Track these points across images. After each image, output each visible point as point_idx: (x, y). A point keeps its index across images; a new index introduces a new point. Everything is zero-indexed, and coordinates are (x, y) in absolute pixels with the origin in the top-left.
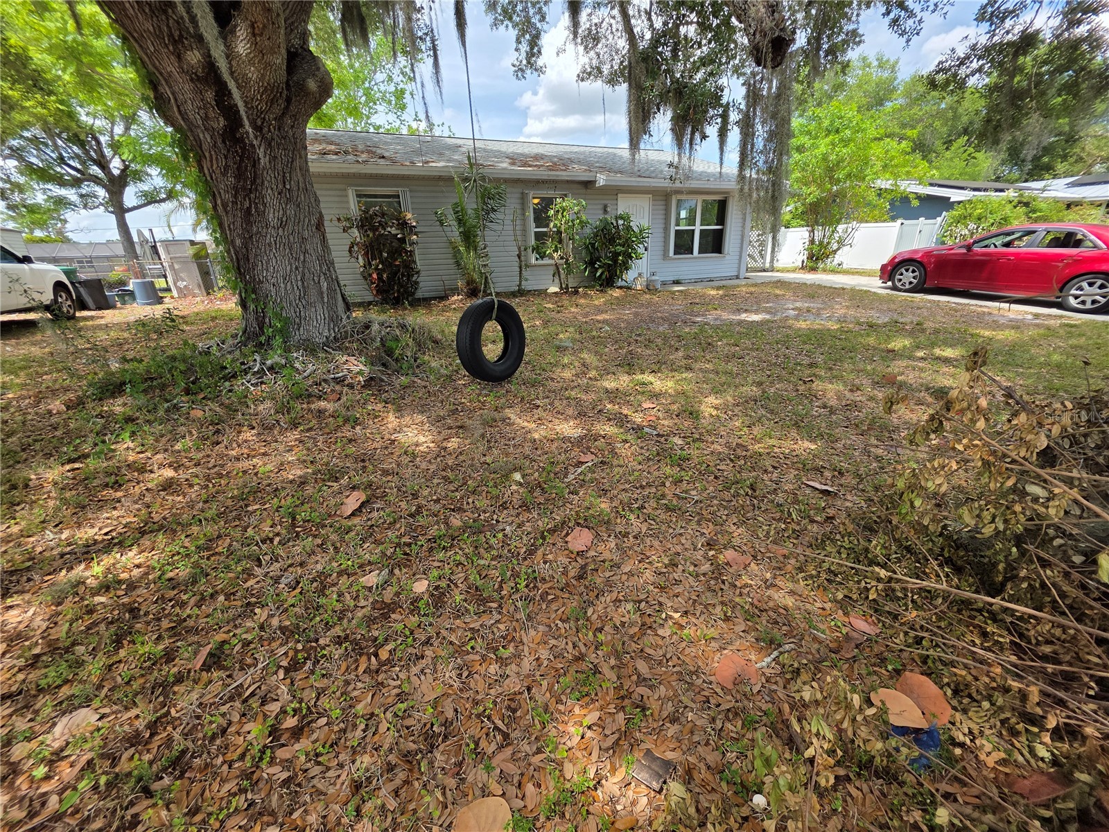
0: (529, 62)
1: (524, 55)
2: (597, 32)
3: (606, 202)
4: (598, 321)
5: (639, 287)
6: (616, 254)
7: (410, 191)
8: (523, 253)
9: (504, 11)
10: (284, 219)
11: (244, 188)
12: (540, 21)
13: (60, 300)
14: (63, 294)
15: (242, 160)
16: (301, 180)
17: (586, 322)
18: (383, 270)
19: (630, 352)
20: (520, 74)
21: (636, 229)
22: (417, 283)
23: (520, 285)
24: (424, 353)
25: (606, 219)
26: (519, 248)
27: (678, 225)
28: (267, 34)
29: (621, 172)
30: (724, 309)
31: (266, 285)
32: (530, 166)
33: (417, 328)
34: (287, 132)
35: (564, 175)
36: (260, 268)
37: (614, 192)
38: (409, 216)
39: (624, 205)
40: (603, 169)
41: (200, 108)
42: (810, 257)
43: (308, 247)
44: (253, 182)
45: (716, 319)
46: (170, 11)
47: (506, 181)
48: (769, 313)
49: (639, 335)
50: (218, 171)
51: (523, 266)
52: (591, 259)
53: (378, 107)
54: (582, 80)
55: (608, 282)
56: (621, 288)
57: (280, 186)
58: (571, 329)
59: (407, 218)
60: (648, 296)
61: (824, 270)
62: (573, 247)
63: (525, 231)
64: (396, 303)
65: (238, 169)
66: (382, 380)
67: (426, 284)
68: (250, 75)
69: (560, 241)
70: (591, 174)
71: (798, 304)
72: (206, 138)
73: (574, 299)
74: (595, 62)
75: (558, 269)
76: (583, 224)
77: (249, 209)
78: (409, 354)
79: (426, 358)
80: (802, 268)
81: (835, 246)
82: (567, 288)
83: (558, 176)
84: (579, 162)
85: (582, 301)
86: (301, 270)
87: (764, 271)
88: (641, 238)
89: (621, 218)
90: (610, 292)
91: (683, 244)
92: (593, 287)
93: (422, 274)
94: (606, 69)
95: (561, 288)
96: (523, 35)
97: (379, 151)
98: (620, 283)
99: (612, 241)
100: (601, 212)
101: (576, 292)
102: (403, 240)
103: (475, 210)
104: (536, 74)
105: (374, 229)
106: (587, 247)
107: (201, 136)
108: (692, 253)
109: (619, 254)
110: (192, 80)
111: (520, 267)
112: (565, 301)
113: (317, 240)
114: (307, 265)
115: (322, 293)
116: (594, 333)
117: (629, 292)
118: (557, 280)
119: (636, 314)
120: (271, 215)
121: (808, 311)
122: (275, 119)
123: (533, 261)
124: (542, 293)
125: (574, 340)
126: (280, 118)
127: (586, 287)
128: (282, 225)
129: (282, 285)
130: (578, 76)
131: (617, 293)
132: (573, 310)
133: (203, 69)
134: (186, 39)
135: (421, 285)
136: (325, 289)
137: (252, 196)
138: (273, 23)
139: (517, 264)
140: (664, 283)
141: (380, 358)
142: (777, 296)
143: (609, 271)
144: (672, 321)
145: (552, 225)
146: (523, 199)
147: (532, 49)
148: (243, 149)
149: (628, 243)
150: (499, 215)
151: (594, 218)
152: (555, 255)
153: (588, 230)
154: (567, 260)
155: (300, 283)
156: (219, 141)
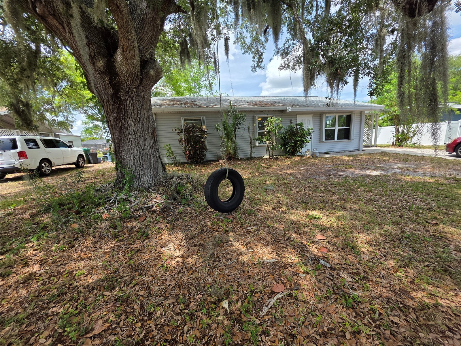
0: (258, 65)
1: (256, 63)
2: (288, 51)
3: (291, 118)
4: (288, 174)
5: (308, 156)
6: (297, 141)
7: (206, 117)
8: (252, 141)
9: (248, 47)
10: (136, 131)
11: (120, 118)
12: (263, 49)
13: (79, 161)
14: (81, 159)
15: (119, 106)
16: (146, 113)
17: (281, 174)
18: (191, 150)
19: (305, 194)
20: (254, 70)
21: (306, 130)
22: (205, 155)
23: (251, 155)
24: (196, 192)
25: (291, 126)
26: (251, 139)
27: (326, 127)
28: (129, 50)
29: (298, 106)
30: (356, 168)
31: (126, 160)
32: (257, 105)
33: (194, 179)
34: (140, 93)
35: (272, 108)
36: (124, 152)
37: (295, 114)
38: (204, 127)
39: (300, 120)
40: (289, 105)
41: (102, 85)
42: (397, 140)
43: (146, 143)
44: (124, 115)
45: (352, 174)
46: (91, 45)
47: (246, 111)
48: (383, 170)
49: (310, 183)
50: (110, 111)
51: (252, 146)
52: (284, 143)
53: (203, 89)
54: (281, 70)
55: (293, 153)
56: (299, 156)
57: (135, 117)
58: (274, 178)
59: (203, 128)
60: (313, 160)
61: (407, 146)
62: (276, 138)
63: (254, 132)
64: (196, 163)
65: (117, 110)
66: (170, 208)
67: (209, 155)
68: (122, 69)
69: (270, 136)
70: (284, 107)
71: (399, 165)
72: (105, 97)
73: (276, 161)
74: (286, 62)
75: (268, 148)
76: (280, 128)
77: (121, 127)
78: (188, 193)
79: (197, 195)
80: (393, 145)
81: (411, 135)
82: (273, 156)
83: (269, 108)
84: (279, 102)
85: (280, 163)
86: (142, 153)
87: (372, 147)
88: (309, 133)
89: (299, 125)
90: (293, 158)
91: (330, 135)
92: (285, 155)
93: (208, 150)
94: (291, 64)
95: (270, 156)
96: (256, 56)
97: (195, 103)
98: (298, 154)
99: (294, 135)
100: (289, 123)
101: (277, 158)
102: (201, 137)
103: (232, 124)
104: (261, 69)
105: (189, 133)
106: (282, 138)
107: (103, 97)
108: (334, 140)
109: (298, 141)
110: (99, 73)
111: (251, 147)
112: (271, 162)
113: (151, 140)
114: (145, 151)
115: (151, 163)
116: (285, 181)
117: (303, 158)
118: (268, 153)
119: (307, 170)
120: (130, 129)
121: (408, 170)
122: (135, 88)
123: (257, 144)
124: (261, 159)
125: (274, 185)
126: (137, 88)
127: (282, 156)
128: (135, 133)
129: (133, 160)
130: (279, 68)
131: (297, 158)
132: (275, 167)
133: (104, 69)
134: (97, 56)
135: (207, 155)
136: (152, 161)
137: (123, 121)
138: (131, 45)
139: (250, 146)
140: (320, 153)
141: (173, 195)
142: (384, 160)
143: (293, 149)
144: (327, 174)
145: (266, 129)
146: (254, 119)
147: (259, 60)
148: (120, 101)
149: (302, 136)
150: (242, 126)
151: (285, 125)
152: (267, 142)
153: (283, 131)
154: (273, 144)
155: (141, 159)
156: (110, 99)
